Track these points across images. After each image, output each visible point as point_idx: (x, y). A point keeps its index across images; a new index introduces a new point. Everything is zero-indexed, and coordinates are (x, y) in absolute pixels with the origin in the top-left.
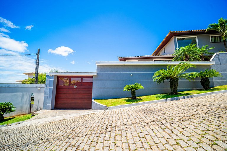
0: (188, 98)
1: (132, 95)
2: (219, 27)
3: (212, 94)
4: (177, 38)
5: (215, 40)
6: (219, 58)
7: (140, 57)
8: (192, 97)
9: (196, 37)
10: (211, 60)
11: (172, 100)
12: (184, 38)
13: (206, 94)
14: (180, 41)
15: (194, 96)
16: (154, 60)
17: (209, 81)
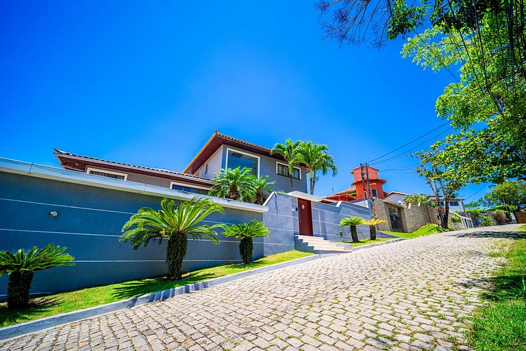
0: (197, 288)
1: (9, 290)
2: (285, 152)
3: (247, 275)
4: (228, 149)
5: (283, 171)
6: (276, 202)
7: (131, 167)
8: (205, 286)
9: (259, 158)
10: (264, 205)
11: (151, 301)
12: (242, 155)
13: (237, 276)
14: (233, 158)
15: (212, 283)
16: (172, 183)
17: (252, 244)
